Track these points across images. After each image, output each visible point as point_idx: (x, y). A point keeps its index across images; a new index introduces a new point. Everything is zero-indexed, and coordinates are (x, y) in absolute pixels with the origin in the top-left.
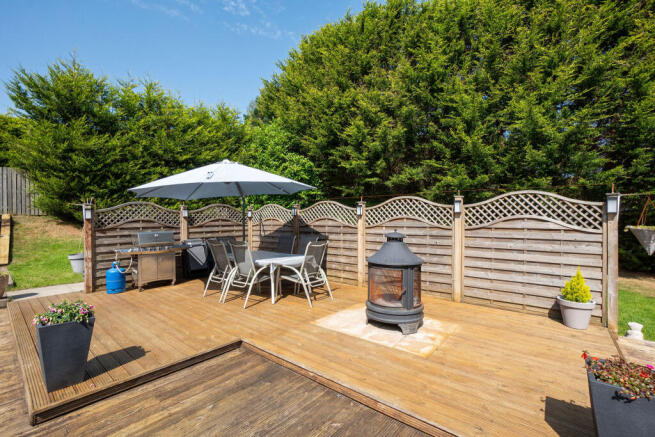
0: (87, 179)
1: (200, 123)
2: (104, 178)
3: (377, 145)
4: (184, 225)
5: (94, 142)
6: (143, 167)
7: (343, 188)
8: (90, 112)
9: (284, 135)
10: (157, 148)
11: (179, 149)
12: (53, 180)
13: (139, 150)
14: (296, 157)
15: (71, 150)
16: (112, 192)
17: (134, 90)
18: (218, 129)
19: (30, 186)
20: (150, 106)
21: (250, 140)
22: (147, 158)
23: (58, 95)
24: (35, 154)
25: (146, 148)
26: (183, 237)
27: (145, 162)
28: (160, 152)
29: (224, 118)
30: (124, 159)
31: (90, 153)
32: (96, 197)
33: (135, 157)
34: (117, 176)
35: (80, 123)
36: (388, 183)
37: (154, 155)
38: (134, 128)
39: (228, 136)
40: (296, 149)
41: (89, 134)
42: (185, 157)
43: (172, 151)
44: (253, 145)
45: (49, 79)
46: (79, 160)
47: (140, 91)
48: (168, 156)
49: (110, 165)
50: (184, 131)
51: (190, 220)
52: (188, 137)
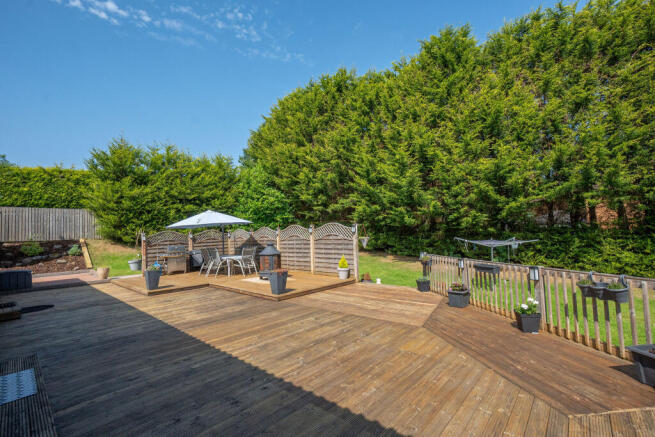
0: (131, 215)
1: (203, 170)
2: (141, 213)
3: (318, 185)
4: (190, 242)
5: (136, 191)
6: (165, 205)
7: (306, 213)
8: (132, 172)
9: (264, 175)
10: (174, 192)
11: (189, 191)
12: (111, 217)
13: (162, 194)
14: (273, 191)
15: (122, 197)
16: (146, 222)
17: (159, 152)
18: (216, 174)
19: (95, 221)
20: (169, 162)
21: (239, 181)
22: (168, 199)
23: (115, 164)
24: (101, 201)
25: (167, 193)
26: (190, 249)
27: (167, 201)
28: (176, 194)
29: (220, 166)
30: (153, 201)
31: (133, 198)
32: (136, 226)
33: (160, 199)
34: (149, 212)
35: (127, 180)
36: (329, 210)
37: (172, 197)
38: (159, 180)
39: (223, 178)
40: (273, 185)
41: (132, 186)
42: (193, 196)
43: (184, 193)
44: (241, 184)
45: (108, 153)
46: (126, 203)
47: (162, 152)
48: (182, 197)
49: (144, 205)
50: (192, 178)
51: (194, 240)
52: (195, 182)
